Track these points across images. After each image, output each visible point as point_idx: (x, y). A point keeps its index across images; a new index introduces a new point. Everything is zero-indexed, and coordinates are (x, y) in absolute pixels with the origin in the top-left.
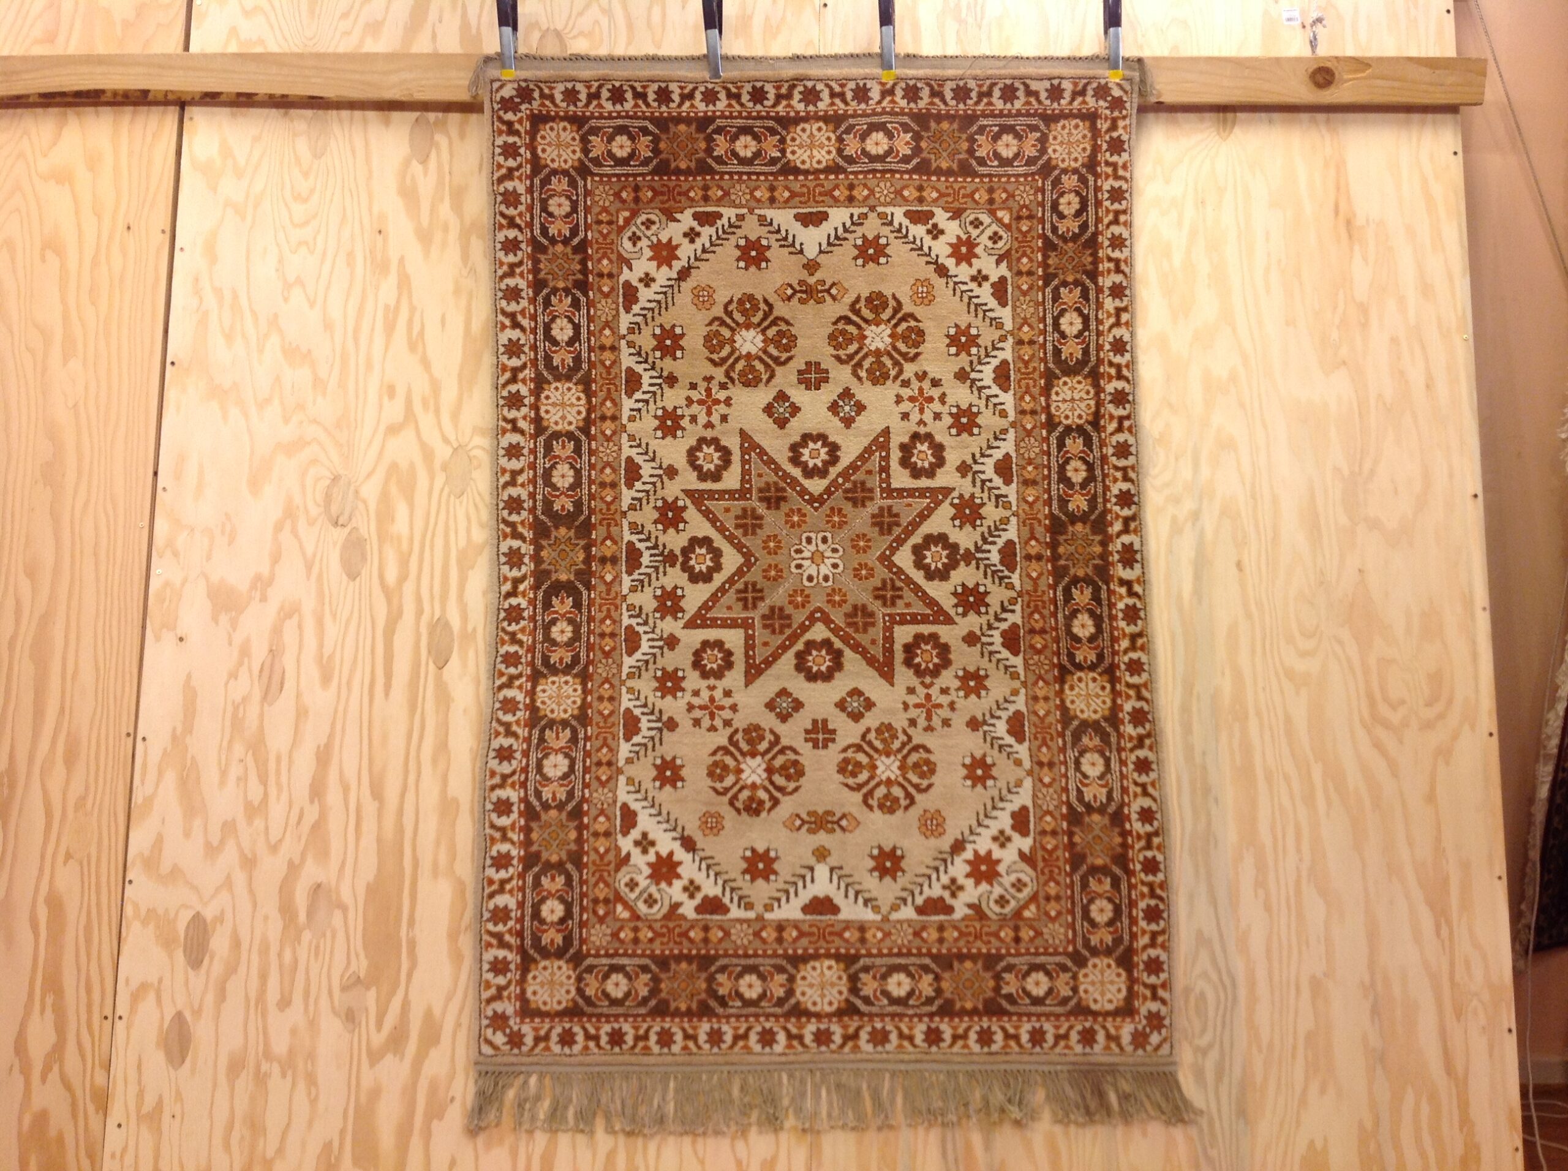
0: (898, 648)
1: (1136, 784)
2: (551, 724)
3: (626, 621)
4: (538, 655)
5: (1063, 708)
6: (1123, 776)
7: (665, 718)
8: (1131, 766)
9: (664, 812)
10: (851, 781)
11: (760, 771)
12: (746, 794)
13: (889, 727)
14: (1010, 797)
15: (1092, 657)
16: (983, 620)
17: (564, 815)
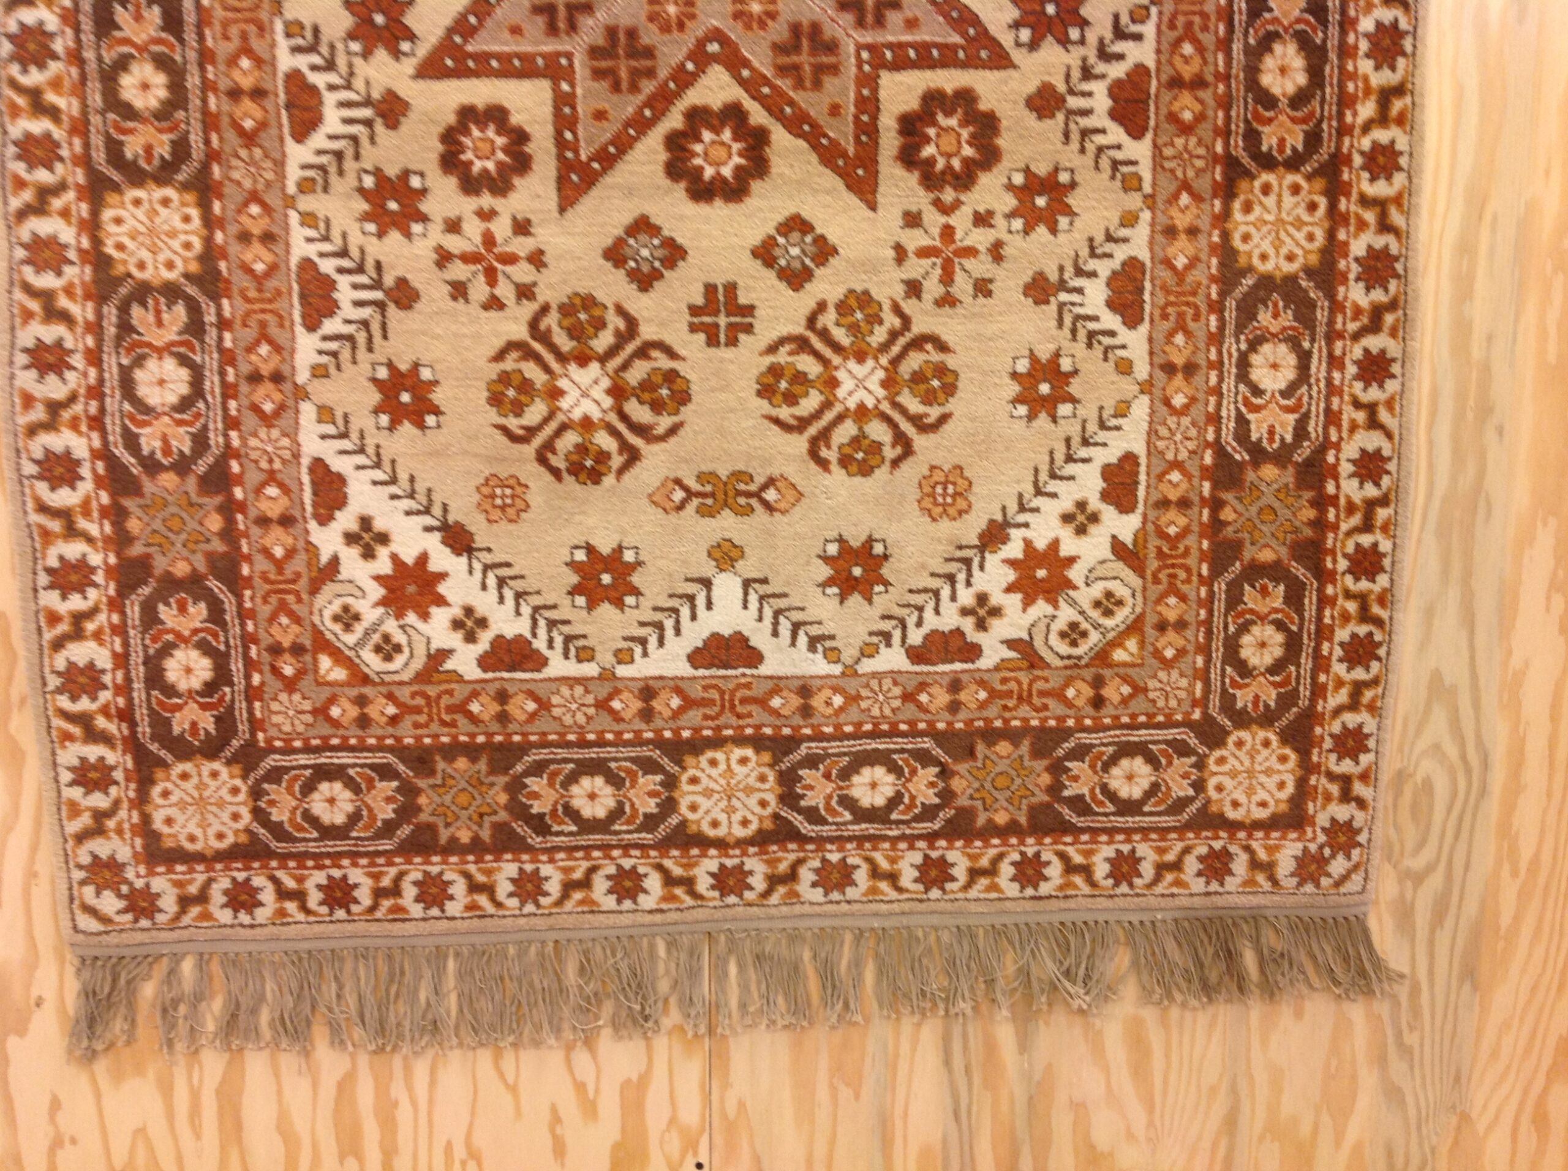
0: (888, 123)
1: (1357, 404)
2: (142, 292)
5: (1226, 252)
6: (1332, 389)
7: (389, 281)
8: (1352, 370)
9: (403, 477)
10: (785, 413)
11: (598, 393)
12: (570, 439)
13: (865, 299)
14: (1102, 436)
15: (1296, 140)
16: (1073, 58)
17: (191, 484)
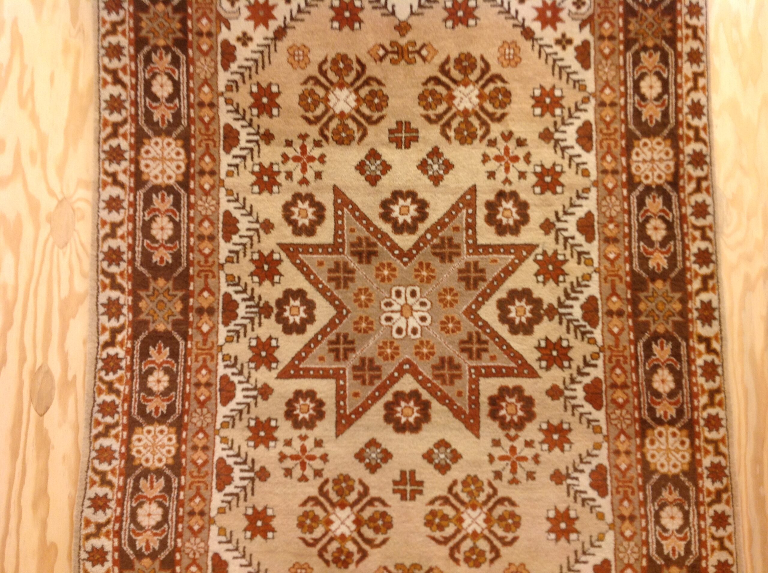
0: (484, 400)
2: (146, 473)
3: (221, 371)
4: (135, 405)
5: (644, 463)
6: (701, 531)
7: (257, 468)
8: (709, 521)
9: (255, 563)
10: (438, 534)
11: (349, 522)
12: (334, 545)
13: (475, 479)
14: (592, 550)
15: (672, 412)
16: (566, 374)
17: (157, 564)
